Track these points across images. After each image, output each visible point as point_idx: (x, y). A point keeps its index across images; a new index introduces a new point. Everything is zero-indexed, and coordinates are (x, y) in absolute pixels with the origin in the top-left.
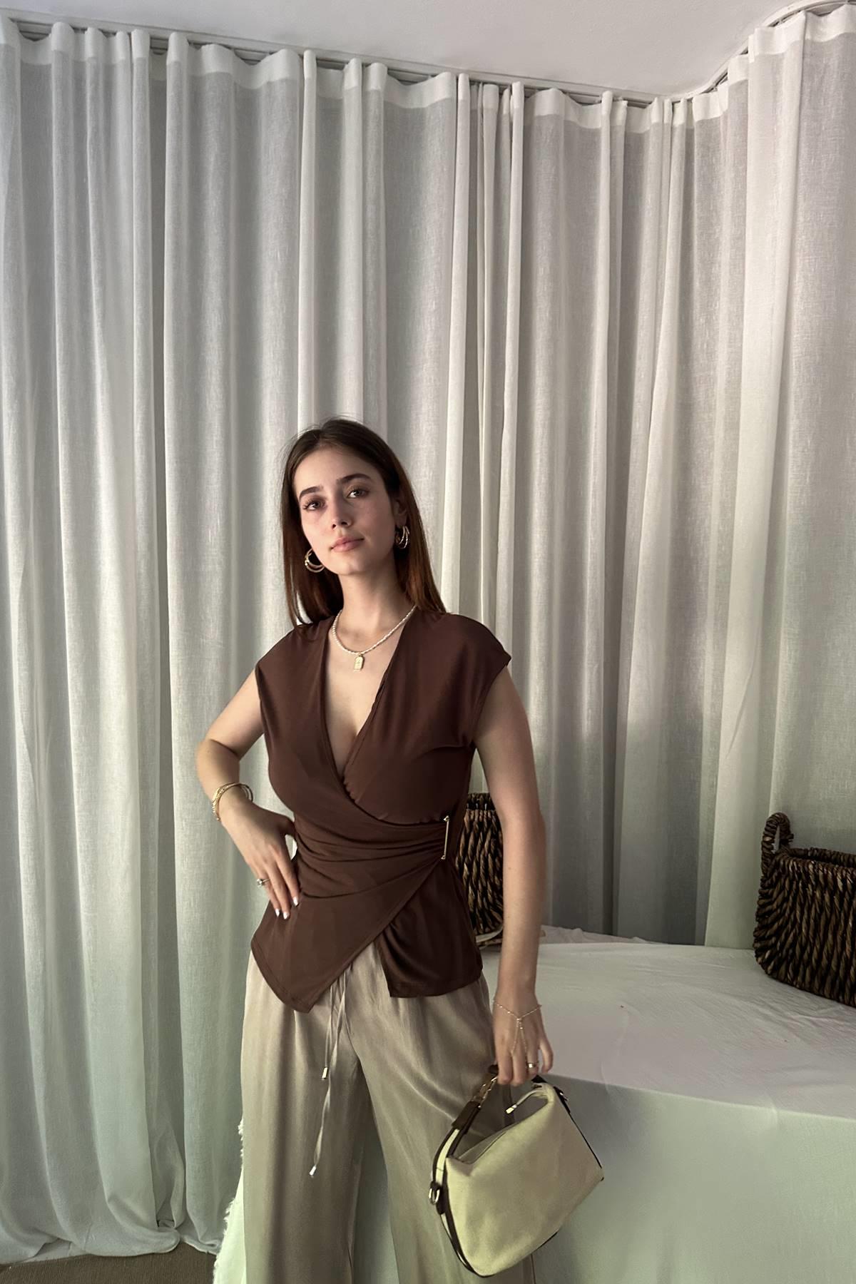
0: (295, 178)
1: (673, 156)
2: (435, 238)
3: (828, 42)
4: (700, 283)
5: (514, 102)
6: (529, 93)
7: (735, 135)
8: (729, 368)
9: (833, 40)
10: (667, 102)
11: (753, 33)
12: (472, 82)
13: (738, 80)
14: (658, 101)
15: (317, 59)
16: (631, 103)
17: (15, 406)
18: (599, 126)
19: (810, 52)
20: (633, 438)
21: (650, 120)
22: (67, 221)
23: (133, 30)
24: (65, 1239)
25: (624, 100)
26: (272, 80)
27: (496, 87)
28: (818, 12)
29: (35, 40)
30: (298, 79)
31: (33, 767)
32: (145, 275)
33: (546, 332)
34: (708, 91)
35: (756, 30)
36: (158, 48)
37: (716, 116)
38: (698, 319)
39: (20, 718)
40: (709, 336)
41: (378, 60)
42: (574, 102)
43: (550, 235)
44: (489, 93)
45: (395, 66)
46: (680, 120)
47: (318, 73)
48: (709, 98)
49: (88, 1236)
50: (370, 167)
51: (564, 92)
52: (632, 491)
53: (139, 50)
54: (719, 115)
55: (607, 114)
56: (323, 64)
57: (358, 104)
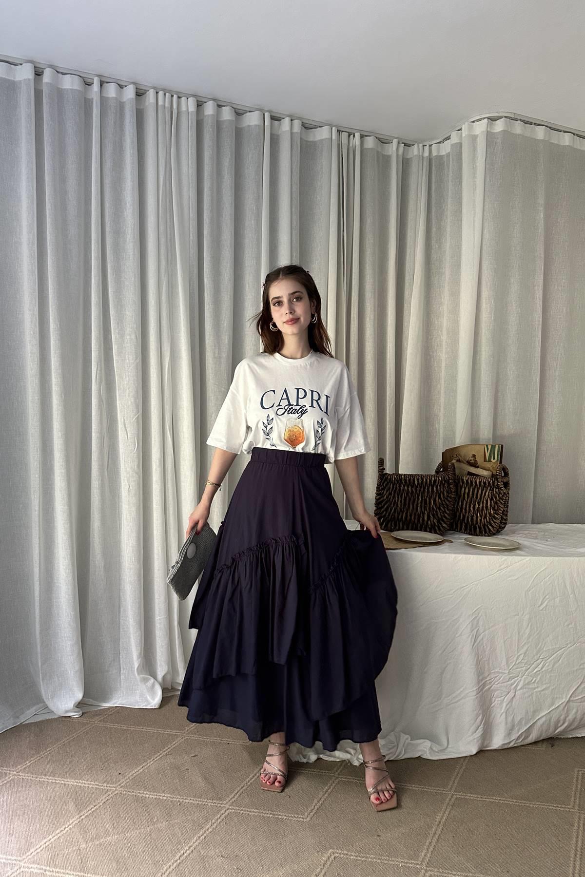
1: (423, 171)
3: (497, 132)
5: (356, 141)
6: (362, 137)
9: (499, 132)
10: (421, 145)
12: (339, 131)
13: (456, 142)
14: (417, 144)
15: (271, 116)
16: (406, 145)
18: (391, 154)
19: (490, 136)
21: (413, 153)
23: (190, 97)
25: (403, 143)
26: (251, 124)
27: (347, 134)
28: (492, 119)
30: (263, 125)
34: (440, 143)
35: (466, 123)
36: (200, 105)
37: (442, 154)
41: (298, 118)
42: (381, 142)
44: (344, 136)
45: (304, 121)
46: (426, 154)
47: (271, 123)
48: (439, 146)
50: (294, 168)
54: (444, 154)
55: (395, 148)
56: (273, 118)
57: (289, 138)
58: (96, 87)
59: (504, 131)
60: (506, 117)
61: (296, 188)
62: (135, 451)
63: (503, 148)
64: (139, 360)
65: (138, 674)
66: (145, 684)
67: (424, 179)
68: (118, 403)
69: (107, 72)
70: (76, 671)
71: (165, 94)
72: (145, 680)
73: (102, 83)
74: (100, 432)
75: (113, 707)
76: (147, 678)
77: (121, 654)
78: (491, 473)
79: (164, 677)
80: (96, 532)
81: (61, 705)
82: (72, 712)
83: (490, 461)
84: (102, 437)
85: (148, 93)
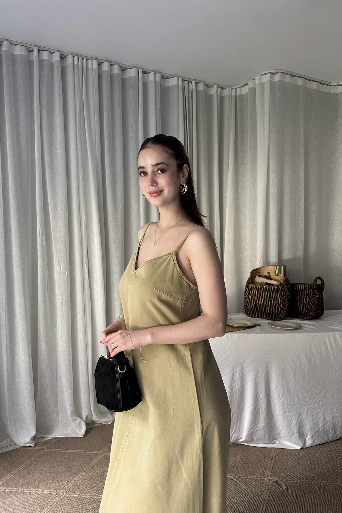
1: (232, 103)
3: (276, 81)
5: (193, 86)
6: (196, 83)
10: (230, 89)
11: (257, 76)
12: (183, 80)
13: (252, 87)
14: (228, 88)
15: (143, 71)
16: (222, 88)
18: (213, 93)
19: (272, 84)
20: (224, 180)
21: (226, 93)
23: (94, 59)
25: (220, 87)
26: (131, 76)
27: (187, 82)
28: (273, 74)
30: (138, 76)
34: (241, 87)
35: (258, 76)
36: (100, 64)
41: (159, 72)
42: (207, 87)
44: (186, 83)
45: (162, 74)
46: (234, 94)
47: (143, 75)
48: (241, 89)
51: (205, 84)
52: (224, 194)
54: (244, 93)
55: (215, 90)
56: (144, 72)
57: (154, 85)
58: (35, 53)
59: (280, 80)
60: (281, 72)
61: (159, 115)
62: (66, 277)
63: (280, 91)
64: (67, 221)
65: (70, 416)
66: (74, 422)
67: (233, 108)
68: (54, 248)
69: (42, 43)
70: (31, 418)
71: (78, 58)
72: (74, 420)
73: (39, 51)
74: (43, 266)
75: (55, 438)
76: (76, 418)
77: (59, 404)
78: (279, 283)
79: (87, 417)
80: (41, 329)
81: (22, 440)
82: (29, 443)
83: (278, 275)
84: (44, 270)
85: (68, 57)
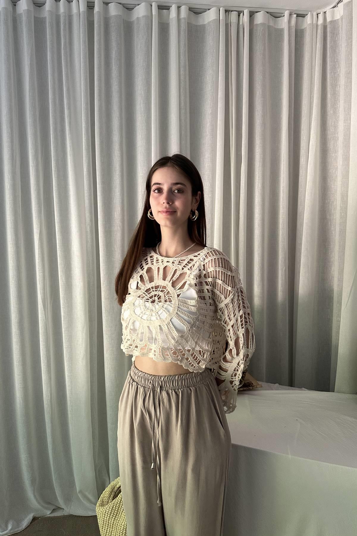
0: (149, 59)
1: (317, 38)
2: (210, 81)
4: (330, 95)
5: (245, 18)
6: (252, 14)
7: (347, 26)
8: (344, 133)
10: (315, 14)
12: (227, 11)
14: (311, 14)
15: (158, 6)
16: (298, 15)
17: (34, 162)
18: (284, 27)
20: (300, 166)
21: (307, 22)
22: (54, 83)
24: (62, 507)
25: (295, 14)
26: (140, 16)
27: (237, 13)
29: (40, 7)
30: (150, 15)
31: (45, 313)
32: (87, 104)
33: (260, 120)
34: (334, 7)
37: (337, 18)
38: (330, 111)
39: (40, 293)
40: (335, 119)
41: (185, 4)
42: (272, 17)
43: (262, 77)
44: (234, 15)
46: (321, 21)
47: (159, 12)
48: (334, 11)
49: (70, 507)
50: (182, 51)
52: (301, 189)
53: (83, 8)
54: (339, 18)
55: (287, 21)
56: (161, 8)
57: (176, 25)
67: (319, 45)
